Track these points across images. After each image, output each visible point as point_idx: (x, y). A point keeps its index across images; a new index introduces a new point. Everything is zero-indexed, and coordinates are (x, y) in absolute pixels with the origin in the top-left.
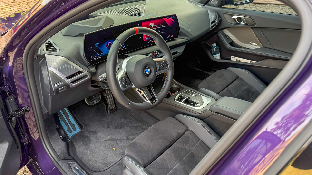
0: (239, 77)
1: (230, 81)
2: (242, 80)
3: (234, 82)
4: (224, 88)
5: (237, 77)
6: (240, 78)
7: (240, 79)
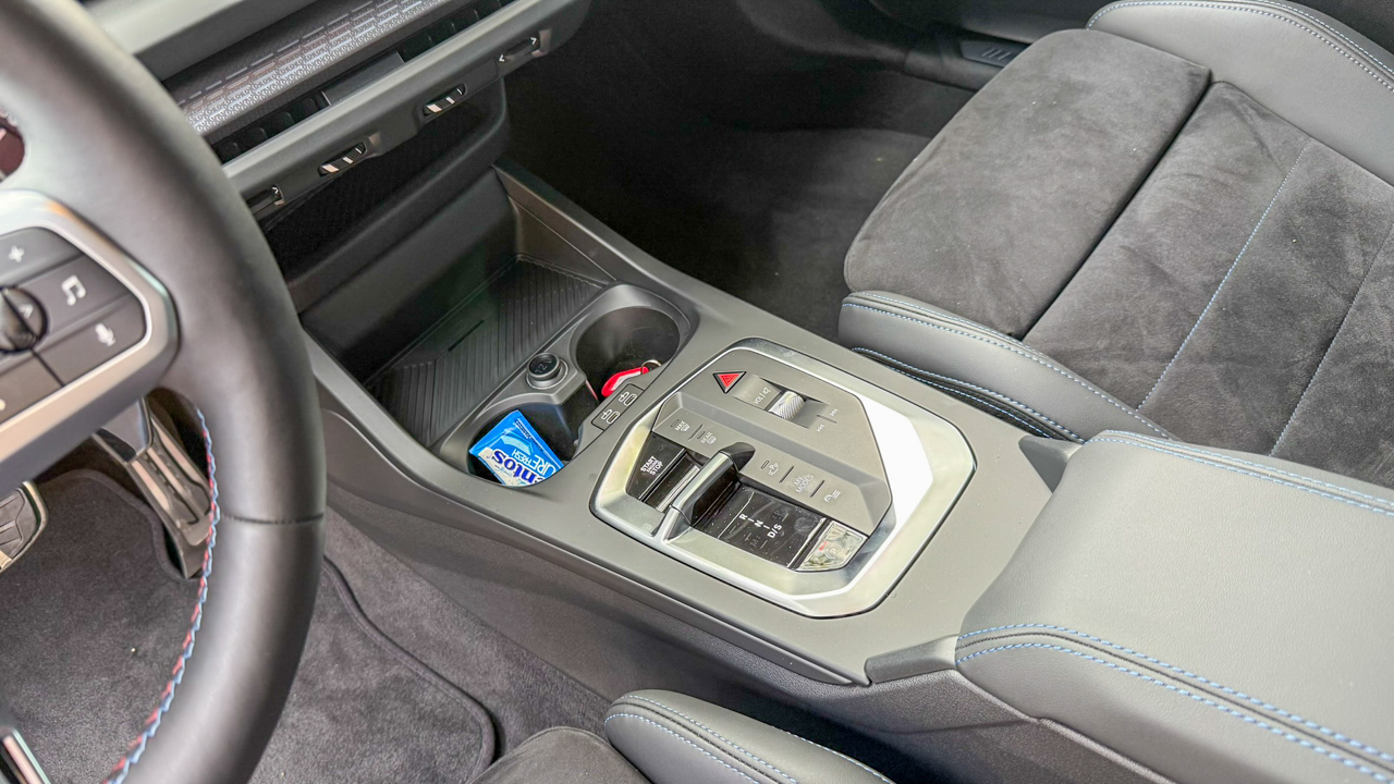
0: (1216, 78)
1: (1141, 144)
2: (1249, 106)
3: (1183, 141)
4: (1093, 235)
5: (1201, 83)
6: (1231, 85)
7: (1230, 106)
